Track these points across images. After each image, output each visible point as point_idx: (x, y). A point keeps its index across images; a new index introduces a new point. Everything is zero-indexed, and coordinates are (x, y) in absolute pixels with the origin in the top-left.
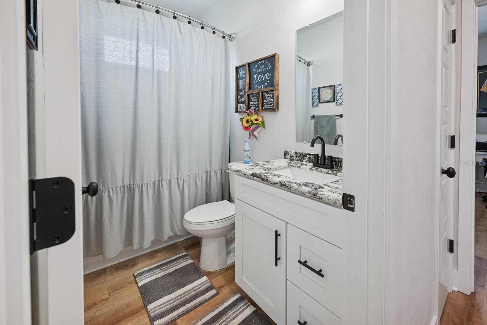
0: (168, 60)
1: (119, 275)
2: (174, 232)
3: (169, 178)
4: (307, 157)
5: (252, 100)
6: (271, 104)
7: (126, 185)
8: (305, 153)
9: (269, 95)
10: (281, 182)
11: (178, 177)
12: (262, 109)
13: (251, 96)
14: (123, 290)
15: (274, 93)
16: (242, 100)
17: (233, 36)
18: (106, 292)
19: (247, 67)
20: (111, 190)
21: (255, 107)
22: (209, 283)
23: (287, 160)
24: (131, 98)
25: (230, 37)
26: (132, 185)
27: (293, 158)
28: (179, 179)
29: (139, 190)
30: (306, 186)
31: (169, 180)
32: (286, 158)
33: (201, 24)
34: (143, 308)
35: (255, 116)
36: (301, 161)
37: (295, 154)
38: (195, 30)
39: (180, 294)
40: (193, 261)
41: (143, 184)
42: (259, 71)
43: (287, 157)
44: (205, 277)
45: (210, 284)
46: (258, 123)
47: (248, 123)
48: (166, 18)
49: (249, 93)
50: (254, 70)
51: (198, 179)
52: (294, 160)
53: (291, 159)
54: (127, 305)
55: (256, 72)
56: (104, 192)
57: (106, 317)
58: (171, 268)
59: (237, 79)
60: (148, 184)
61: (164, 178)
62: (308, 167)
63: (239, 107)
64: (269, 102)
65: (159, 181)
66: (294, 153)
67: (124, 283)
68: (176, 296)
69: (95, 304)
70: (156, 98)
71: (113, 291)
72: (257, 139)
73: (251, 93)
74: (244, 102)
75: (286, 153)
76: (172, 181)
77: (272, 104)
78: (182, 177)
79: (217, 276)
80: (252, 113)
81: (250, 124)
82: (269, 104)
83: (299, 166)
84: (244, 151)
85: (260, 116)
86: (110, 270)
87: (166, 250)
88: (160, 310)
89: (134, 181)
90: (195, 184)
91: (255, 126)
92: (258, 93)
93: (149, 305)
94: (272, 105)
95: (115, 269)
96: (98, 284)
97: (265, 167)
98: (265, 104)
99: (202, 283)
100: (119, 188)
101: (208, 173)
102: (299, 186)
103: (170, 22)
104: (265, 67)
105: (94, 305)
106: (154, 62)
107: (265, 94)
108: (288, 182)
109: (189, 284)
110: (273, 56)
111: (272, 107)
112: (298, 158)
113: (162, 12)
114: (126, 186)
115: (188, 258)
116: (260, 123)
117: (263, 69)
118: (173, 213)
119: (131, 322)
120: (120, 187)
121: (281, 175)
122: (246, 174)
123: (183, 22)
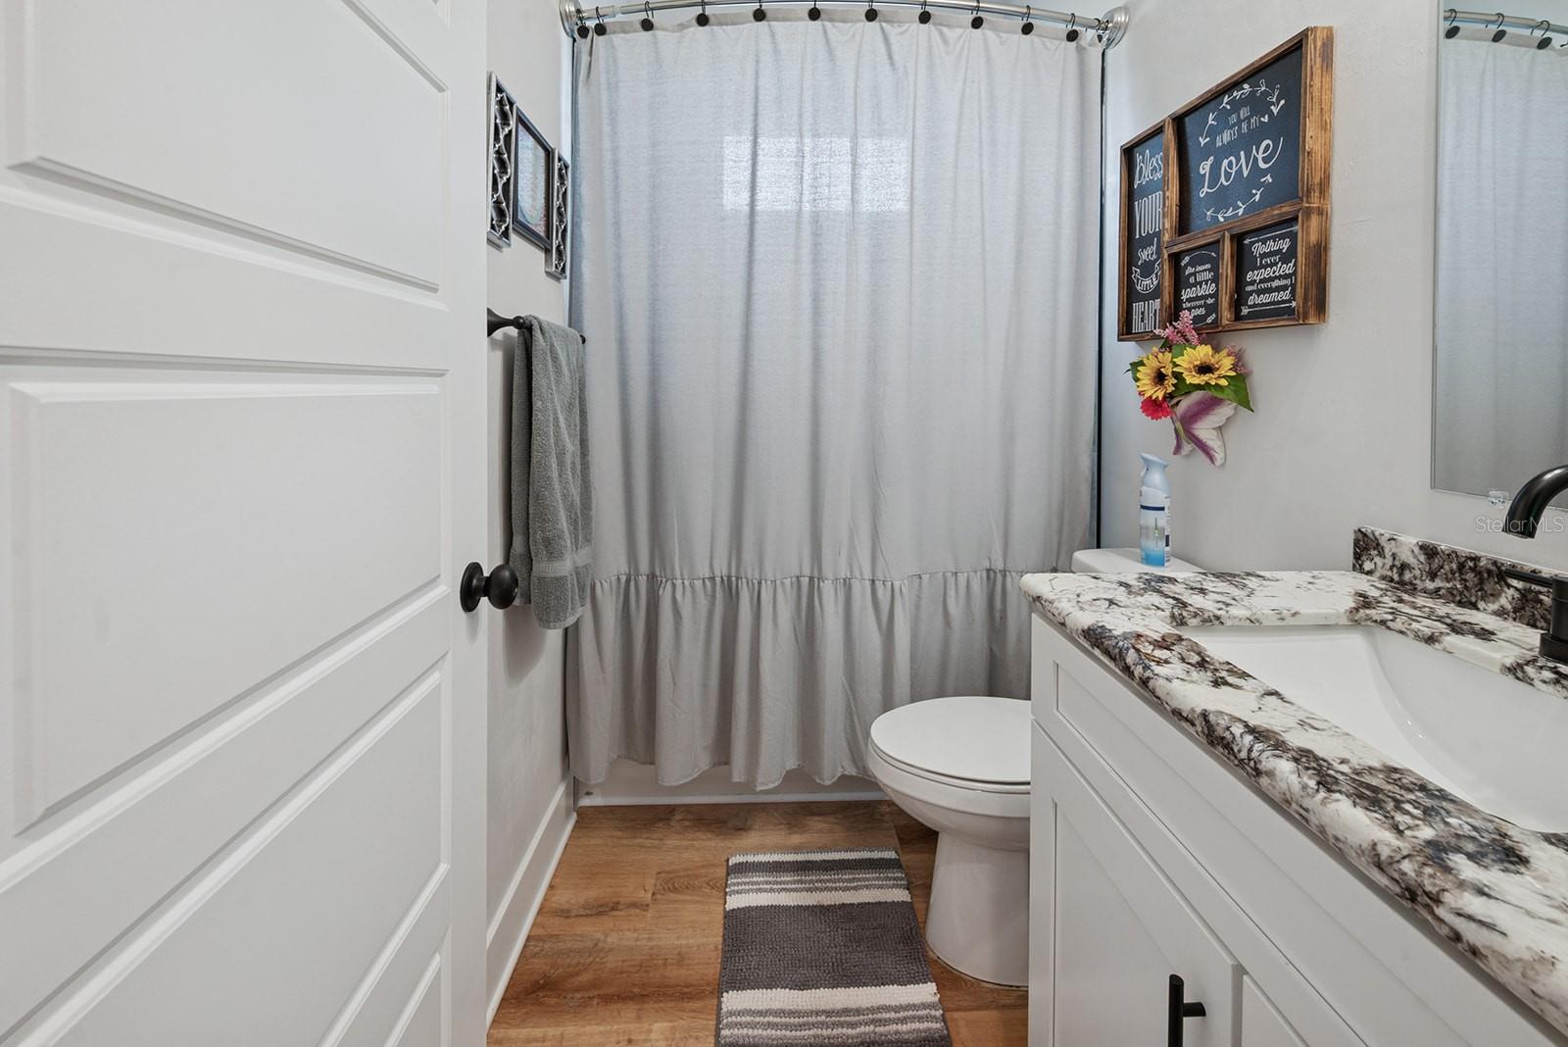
0: (847, 169)
1: (695, 842)
2: (860, 764)
3: (844, 573)
4: (1509, 586)
5: (1192, 280)
6: (1279, 289)
7: (719, 575)
8: (1495, 563)
9: (1272, 246)
10: (1212, 718)
11: (873, 575)
12: (1238, 317)
13: (1187, 259)
14: (689, 898)
15: (1296, 234)
16: (1146, 284)
17: (1120, 18)
18: (650, 882)
19: (1169, 133)
20: (679, 582)
21: (1202, 311)
22: (934, 1019)
23: (1363, 584)
24: (737, 307)
25: (1106, 28)
26: (734, 579)
27: (1407, 576)
28: (877, 582)
29: (752, 598)
30: (1369, 796)
31: (844, 580)
32: (1362, 571)
33: (1022, 15)
34: (712, 993)
35: (1203, 353)
36: (1460, 604)
37: (1422, 558)
38: (945, 41)
39: (829, 1007)
40: (909, 900)
41: (763, 582)
42: (1227, 137)
43: (1368, 566)
44: (931, 987)
45: (938, 1025)
46: (1207, 384)
47: (1162, 384)
48: (840, 24)
49: (1176, 249)
50: (1203, 141)
51: (951, 593)
52: (1413, 590)
53: (1396, 577)
54: (679, 954)
55: (1209, 150)
56: (663, 585)
57: (623, 961)
58: (831, 889)
59: (1130, 196)
60: (778, 582)
61: (828, 572)
62: (1498, 656)
63: (1136, 317)
64: (1272, 279)
65: (811, 579)
66: (1417, 550)
67: (697, 876)
68: (814, 1008)
69: (615, 907)
70: (806, 302)
71: (664, 889)
72: (1211, 458)
73: (1183, 247)
74: (1156, 294)
75: (1365, 546)
76: (853, 584)
77: (1284, 288)
78: (888, 577)
79: (978, 1008)
80: (1184, 336)
81: (1171, 389)
82: (1270, 290)
83: (1428, 632)
84: (1143, 507)
85: (1224, 352)
86: (681, 818)
87: (840, 816)
88: (750, 1032)
89: (738, 567)
90: (940, 610)
91: (1197, 396)
92: (1218, 242)
93: (727, 992)
94: (1285, 295)
95: (694, 820)
96: (643, 846)
97: (1185, 605)
98: (1251, 293)
99: (914, 1005)
100: (701, 581)
101: (995, 577)
102: (1312, 783)
103: (854, 36)
104: (1253, 113)
105: (613, 909)
106: (801, 182)
107: (1254, 242)
108: (1251, 730)
109: (865, 985)
110: (1294, 51)
111: (1289, 301)
112: (1438, 583)
113: (826, 11)
114: (718, 580)
115: (895, 879)
116: (1224, 382)
117: (1244, 125)
118: (855, 699)
119: (670, 1021)
120: (703, 580)
121: (1244, 675)
122: (1067, 623)
123: (897, 22)
